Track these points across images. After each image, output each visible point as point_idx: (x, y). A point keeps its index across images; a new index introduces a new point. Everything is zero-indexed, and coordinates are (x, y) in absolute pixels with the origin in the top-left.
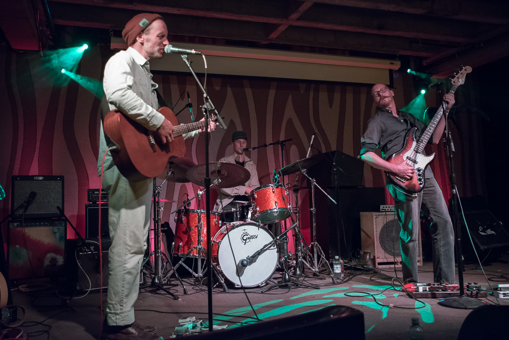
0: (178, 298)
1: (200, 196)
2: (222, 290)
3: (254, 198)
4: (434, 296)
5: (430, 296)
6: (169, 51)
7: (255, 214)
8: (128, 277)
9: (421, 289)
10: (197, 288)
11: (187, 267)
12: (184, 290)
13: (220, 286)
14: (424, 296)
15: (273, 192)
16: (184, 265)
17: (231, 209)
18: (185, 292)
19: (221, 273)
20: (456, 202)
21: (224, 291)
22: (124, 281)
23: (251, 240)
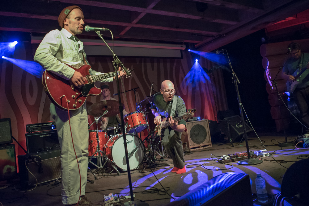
0: (93, 182)
1: (97, 122)
2: (117, 174)
3: (127, 120)
4: (233, 161)
5: (231, 161)
6: (88, 30)
7: (129, 129)
8: (72, 173)
9: (226, 158)
10: (102, 175)
11: (93, 164)
12: (95, 177)
13: (115, 171)
14: (228, 161)
15: (138, 116)
16: (92, 163)
17: (114, 128)
18: (96, 178)
19: (114, 164)
20: (242, 110)
21: (118, 174)
22: (69, 175)
23: (129, 144)
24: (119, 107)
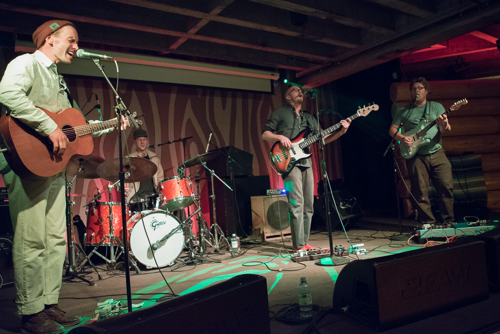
0: (94, 284)
1: (110, 190)
2: (135, 272)
3: (161, 189)
4: (312, 259)
5: (309, 259)
6: (81, 56)
7: (163, 202)
9: (302, 255)
10: (111, 273)
11: (100, 255)
12: (99, 276)
13: (133, 269)
14: (305, 259)
15: (178, 183)
16: (97, 253)
17: (140, 200)
18: (100, 278)
19: (134, 257)
21: (137, 273)
22: (24, 274)
23: (160, 226)
24: (119, 173)
